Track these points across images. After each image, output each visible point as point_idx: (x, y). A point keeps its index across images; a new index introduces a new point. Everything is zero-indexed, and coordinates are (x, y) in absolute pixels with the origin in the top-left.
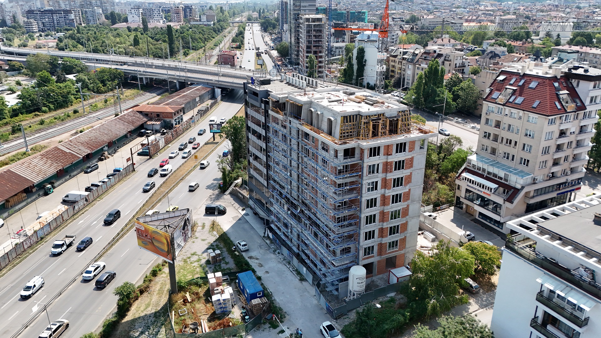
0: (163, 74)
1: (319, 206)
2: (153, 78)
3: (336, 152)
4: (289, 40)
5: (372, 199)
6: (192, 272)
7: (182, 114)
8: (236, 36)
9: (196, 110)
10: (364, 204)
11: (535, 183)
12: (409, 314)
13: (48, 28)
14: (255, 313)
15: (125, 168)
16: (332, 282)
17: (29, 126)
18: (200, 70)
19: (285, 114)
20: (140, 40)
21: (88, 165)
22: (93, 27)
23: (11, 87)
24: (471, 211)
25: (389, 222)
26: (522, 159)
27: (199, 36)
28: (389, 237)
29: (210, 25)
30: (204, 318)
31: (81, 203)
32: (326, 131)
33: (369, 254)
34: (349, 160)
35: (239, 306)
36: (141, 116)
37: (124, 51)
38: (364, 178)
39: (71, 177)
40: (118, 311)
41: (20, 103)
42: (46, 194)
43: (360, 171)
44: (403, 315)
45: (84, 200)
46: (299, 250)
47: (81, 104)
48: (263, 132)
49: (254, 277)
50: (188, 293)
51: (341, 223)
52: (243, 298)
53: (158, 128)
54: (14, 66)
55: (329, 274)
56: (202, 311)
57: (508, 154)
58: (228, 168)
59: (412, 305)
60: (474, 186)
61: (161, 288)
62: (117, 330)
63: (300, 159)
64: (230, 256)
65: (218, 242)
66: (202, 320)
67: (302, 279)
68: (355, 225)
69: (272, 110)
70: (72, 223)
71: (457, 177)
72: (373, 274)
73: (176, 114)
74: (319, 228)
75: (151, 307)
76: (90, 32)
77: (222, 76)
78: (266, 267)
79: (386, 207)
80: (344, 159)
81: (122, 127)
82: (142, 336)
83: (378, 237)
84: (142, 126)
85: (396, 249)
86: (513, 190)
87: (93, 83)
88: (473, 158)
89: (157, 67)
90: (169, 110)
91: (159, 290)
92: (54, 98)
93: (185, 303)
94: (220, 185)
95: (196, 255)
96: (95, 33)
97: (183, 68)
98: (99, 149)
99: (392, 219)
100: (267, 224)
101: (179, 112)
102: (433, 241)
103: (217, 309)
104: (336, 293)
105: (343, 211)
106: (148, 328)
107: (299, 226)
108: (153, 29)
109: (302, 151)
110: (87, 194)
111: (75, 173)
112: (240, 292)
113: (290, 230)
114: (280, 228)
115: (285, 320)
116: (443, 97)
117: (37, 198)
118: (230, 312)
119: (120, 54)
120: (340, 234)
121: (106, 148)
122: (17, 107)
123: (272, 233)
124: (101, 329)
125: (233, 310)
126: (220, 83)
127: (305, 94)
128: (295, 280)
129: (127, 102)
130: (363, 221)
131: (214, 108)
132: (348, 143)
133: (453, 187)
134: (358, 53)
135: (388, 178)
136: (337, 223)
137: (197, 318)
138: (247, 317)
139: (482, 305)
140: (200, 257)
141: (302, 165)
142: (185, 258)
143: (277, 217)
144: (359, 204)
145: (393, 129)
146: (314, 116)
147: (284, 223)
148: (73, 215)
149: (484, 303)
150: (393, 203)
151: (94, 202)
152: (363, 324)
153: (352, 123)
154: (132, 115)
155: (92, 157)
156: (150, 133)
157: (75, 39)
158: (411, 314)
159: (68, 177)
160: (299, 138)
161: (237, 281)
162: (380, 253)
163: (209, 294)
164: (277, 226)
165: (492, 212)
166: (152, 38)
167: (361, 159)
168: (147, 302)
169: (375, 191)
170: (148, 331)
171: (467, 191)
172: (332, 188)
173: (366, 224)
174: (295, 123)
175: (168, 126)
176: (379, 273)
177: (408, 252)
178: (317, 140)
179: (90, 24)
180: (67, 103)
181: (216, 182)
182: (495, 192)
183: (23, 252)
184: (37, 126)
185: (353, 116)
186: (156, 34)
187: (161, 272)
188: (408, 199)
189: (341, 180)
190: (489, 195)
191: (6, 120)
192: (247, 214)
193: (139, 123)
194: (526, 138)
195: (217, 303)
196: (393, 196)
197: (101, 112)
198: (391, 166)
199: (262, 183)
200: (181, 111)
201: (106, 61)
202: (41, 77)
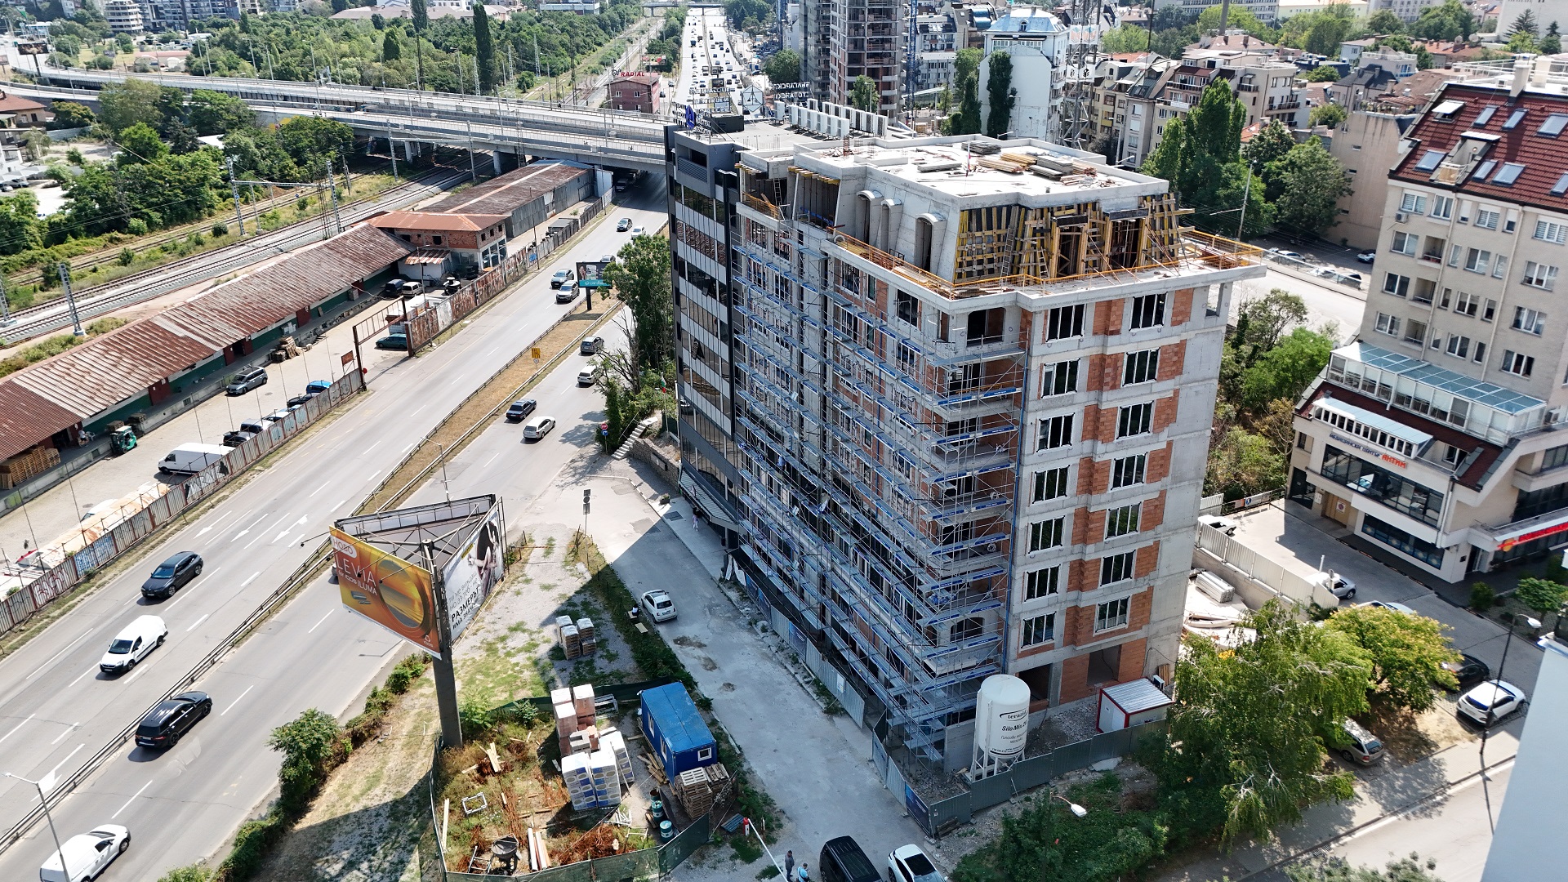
0: (455, 134)
1: (887, 493)
2: (430, 145)
3: (944, 320)
4: (802, 44)
5: (1052, 473)
6: (511, 683)
7: (504, 237)
8: (661, 38)
9: (542, 229)
10: (1028, 487)
11: (1548, 430)
12: (1165, 829)
13: (169, 21)
14: (690, 811)
15: (338, 382)
16: (925, 722)
17: (92, 268)
18: (559, 121)
19: (784, 209)
20: (401, 47)
21: (239, 373)
22: (285, 17)
23: (56, 167)
24: (1339, 513)
25: (1100, 544)
26: (1509, 353)
27: (561, 38)
28: (1102, 588)
29: (591, 12)
30: (537, 823)
31: (208, 479)
32: (912, 260)
33: (1038, 639)
34: (985, 348)
35: (642, 788)
36: (392, 243)
37: (359, 76)
38: (1031, 405)
39: (190, 405)
40: (282, 798)
41: (69, 205)
42: (116, 451)
43: (1019, 385)
44: (1149, 833)
45: (217, 468)
46: (824, 622)
47: (234, 215)
48: (719, 273)
49: (689, 702)
50: (493, 745)
51: (954, 545)
52: (654, 762)
53: (437, 274)
54: (68, 113)
55: (916, 698)
56: (534, 802)
57: (1465, 341)
58: (625, 383)
59: (1175, 800)
60: (1352, 437)
61: (415, 728)
62: (278, 856)
63: (830, 347)
64: (622, 636)
65: (588, 593)
66: (530, 831)
67: (834, 710)
68: (998, 550)
69: (747, 203)
70: (178, 534)
71: (1300, 412)
72: (1050, 700)
73: (488, 236)
74: (886, 559)
75: (382, 786)
76: (276, 31)
77: (617, 136)
78: (728, 671)
79: (1095, 498)
80: (969, 344)
81: (338, 270)
82: (348, 876)
83: (1069, 590)
84: (393, 269)
85: (1123, 626)
86: (1480, 450)
87: (268, 156)
88: (1351, 354)
89: (443, 115)
90: (468, 224)
91: (410, 735)
92: (163, 195)
93: (483, 775)
94: (599, 431)
95: (524, 631)
96: (288, 32)
97: (511, 115)
98: (270, 329)
99: (1111, 534)
100: (731, 542)
101: (496, 230)
102: (1227, 600)
103: (578, 797)
104: (936, 756)
105: (962, 508)
106: (371, 850)
107: (825, 551)
108: (441, 21)
109: (836, 325)
110: (224, 453)
111: (201, 394)
112: (646, 745)
113: (796, 564)
114: (770, 555)
115: (782, 836)
116: (1238, 188)
117: (89, 463)
118: (616, 806)
119: (347, 81)
120: (952, 579)
121: (291, 328)
122: (63, 217)
123: (747, 571)
124: (229, 853)
125: (625, 801)
126: (610, 155)
127: (846, 153)
128: (812, 711)
129: (360, 208)
130: (1024, 539)
131: (592, 223)
132: (984, 293)
133: (1284, 441)
134: (992, 72)
135: (1104, 406)
136: (944, 544)
137: (515, 824)
138: (665, 825)
139: (1393, 802)
140: (533, 637)
141: (836, 368)
142: (491, 638)
143: (761, 525)
144: (1011, 488)
145: (1125, 252)
146: (875, 212)
147: (780, 541)
148: (184, 512)
149: (1399, 796)
150: (1116, 484)
151: (245, 476)
152: (1023, 856)
153: (995, 232)
154: (366, 236)
155: (251, 351)
156: (415, 287)
157: (234, 49)
158: (1171, 827)
159: (181, 404)
160: (826, 283)
161: (640, 712)
162: (1072, 638)
163: (555, 749)
164: (759, 550)
165: (1409, 515)
166: (437, 45)
167: (1022, 346)
168: (371, 771)
169: (1062, 448)
170: (370, 861)
171: (1330, 451)
172: (928, 436)
173: (1033, 549)
174: (816, 239)
175: (465, 270)
176: (1068, 696)
177: (1156, 635)
178: (884, 287)
179: (279, 12)
180: (198, 209)
181: (590, 422)
182: (1422, 454)
183: (33, 613)
184: (111, 269)
185: (1000, 209)
186: (448, 35)
187: (418, 681)
188: (1164, 474)
189: (959, 411)
190: (1403, 465)
191: (31, 252)
192: (673, 516)
193: (384, 261)
194: (1526, 289)
195: (577, 779)
196: (1119, 463)
197: (288, 233)
198: (1116, 368)
199: (717, 426)
200: (500, 230)
201: (309, 100)
202: (133, 140)
